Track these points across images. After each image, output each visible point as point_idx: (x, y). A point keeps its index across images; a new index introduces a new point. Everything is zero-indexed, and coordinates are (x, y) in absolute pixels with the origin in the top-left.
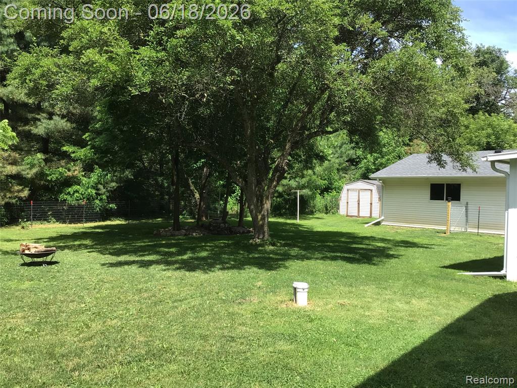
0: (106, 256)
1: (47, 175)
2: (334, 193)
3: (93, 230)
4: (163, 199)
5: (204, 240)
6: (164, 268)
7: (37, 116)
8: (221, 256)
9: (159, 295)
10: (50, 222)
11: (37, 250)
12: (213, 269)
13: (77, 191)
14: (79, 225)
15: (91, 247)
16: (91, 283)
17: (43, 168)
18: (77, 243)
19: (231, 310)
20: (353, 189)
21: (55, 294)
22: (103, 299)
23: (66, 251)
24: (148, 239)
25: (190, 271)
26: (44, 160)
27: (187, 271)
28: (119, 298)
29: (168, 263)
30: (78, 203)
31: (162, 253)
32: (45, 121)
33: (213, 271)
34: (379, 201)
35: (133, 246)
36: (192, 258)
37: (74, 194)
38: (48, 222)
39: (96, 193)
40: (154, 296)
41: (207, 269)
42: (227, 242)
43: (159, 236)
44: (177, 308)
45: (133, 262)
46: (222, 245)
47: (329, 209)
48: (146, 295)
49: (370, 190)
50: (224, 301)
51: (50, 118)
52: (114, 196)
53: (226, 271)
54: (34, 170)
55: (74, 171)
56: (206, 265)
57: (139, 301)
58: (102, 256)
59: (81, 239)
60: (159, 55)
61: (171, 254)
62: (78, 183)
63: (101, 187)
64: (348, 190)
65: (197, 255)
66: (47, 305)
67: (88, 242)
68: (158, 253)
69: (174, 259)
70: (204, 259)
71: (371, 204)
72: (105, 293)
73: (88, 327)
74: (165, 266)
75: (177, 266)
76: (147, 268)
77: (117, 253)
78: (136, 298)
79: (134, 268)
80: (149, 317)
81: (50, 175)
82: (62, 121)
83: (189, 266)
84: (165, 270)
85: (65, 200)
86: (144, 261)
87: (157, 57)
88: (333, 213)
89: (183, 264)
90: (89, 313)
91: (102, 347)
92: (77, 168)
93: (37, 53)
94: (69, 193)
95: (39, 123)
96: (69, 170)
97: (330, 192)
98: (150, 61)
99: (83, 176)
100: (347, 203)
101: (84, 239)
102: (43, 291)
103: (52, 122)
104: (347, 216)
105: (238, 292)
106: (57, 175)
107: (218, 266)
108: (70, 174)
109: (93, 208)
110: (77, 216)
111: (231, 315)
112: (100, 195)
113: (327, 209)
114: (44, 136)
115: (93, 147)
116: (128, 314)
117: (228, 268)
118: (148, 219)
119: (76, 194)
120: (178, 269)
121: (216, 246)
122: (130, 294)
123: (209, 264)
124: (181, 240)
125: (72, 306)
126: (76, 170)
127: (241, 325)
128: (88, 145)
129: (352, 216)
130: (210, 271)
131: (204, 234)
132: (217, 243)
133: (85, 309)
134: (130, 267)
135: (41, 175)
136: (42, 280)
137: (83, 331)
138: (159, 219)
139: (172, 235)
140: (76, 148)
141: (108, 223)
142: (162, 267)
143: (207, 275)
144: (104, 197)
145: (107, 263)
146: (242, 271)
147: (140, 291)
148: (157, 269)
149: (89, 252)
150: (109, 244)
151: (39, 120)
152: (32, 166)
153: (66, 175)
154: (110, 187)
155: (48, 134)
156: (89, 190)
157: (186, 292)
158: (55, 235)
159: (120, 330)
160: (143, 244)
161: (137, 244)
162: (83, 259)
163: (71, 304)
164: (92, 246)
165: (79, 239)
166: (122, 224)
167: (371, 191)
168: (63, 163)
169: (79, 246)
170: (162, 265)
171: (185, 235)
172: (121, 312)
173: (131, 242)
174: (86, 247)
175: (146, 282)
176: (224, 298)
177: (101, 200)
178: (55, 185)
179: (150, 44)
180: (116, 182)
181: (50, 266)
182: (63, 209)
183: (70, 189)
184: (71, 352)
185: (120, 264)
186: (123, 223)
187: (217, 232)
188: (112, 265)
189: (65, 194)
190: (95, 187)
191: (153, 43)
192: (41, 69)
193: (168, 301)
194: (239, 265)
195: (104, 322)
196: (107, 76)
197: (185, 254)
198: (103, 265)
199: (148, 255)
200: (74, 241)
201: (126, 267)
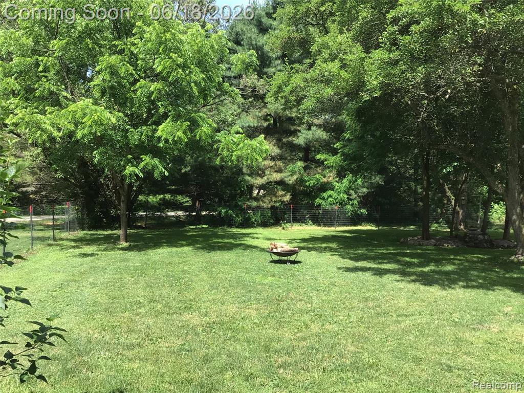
0: (345, 260)
1: (306, 181)
3: (342, 234)
4: (416, 205)
5: (455, 252)
6: (398, 278)
7: (298, 128)
8: (469, 272)
9: (385, 307)
10: (307, 224)
11: (282, 249)
12: (453, 286)
13: (331, 196)
14: (332, 229)
15: (335, 250)
16: (322, 285)
17: (302, 175)
18: (324, 245)
19: (460, 335)
21: (288, 291)
22: (329, 302)
23: (313, 252)
24: (393, 247)
25: (425, 285)
26: (303, 168)
27: (422, 284)
28: (344, 304)
29: (404, 274)
30: (332, 208)
31: (402, 263)
32: (304, 131)
33: (453, 288)
35: (375, 253)
36: (433, 271)
37: (328, 199)
38: (306, 224)
39: (347, 198)
40: (379, 306)
41: (447, 285)
42: (481, 256)
43: (405, 244)
44: (400, 323)
45: (369, 269)
46: (475, 259)
48: (371, 304)
50: (456, 324)
51: (309, 129)
52: (365, 201)
53: (469, 290)
54: (295, 177)
55: (329, 177)
56: (447, 280)
57: (362, 310)
58: (342, 260)
59: (329, 242)
60: (391, 56)
61: (410, 265)
62: (333, 189)
63: (352, 192)
65: (441, 268)
66: (280, 300)
67: (334, 245)
68: (398, 262)
69: (412, 270)
70: (447, 273)
72: (333, 296)
73: (307, 326)
74: (400, 277)
75: (413, 278)
76: (381, 277)
77: (356, 259)
78: (361, 306)
79: (368, 275)
80: (368, 328)
81: (309, 181)
82: (319, 131)
83: (427, 280)
84: (398, 281)
85: (320, 205)
86: (380, 269)
87: (390, 58)
89: (420, 277)
90: (313, 314)
91: (312, 349)
92: (332, 175)
93: (288, 71)
94: (323, 198)
95: (300, 134)
96: (325, 177)
98: (382, 64)
99: (337, 181)
101: (331, 242)
102: (279, 287)
103: (310, 132)
105: (477, 315)
106: (314, 181)
107: (461, 283)
108: (325, 180)
109: (345, 213)
110: (330, 220)
111: (458, 341)
112: (351, 200)
114: (304, 145)
115: (343, 154)
116: (348, 321)
117: (473, 287)
118: (400, 225)
119: (330, 199)
120: (413, 281)
121: (467, 261)
122: (356, 301)
123: (451, 280)
124: (430, 250)
125: (300, 305)
126: (330, 177)
127: (466, 354)
128: (339, 153)
130: (450, 287)
131: (458, 246)
132: (469, 257)
133: (310, 309)
134: (364, 273)
135: (301, 181)
136: (282, 277)
137: (301, 331)
138: (411, 227)
139: (420, 245)
140: (327, 156)
141: (359, 228)
142: (397, 277)
143: (444, 292)
144: (355, 202)
145: (343, 268)
146: (490, 292)
147: (367, 299)
148: (390, 279)
149: (332, 255)
150: (353, 248)
151: (300, 131)
152: (293, 173)
153: (322, 181)
154: (361, 193)
155: (306, 144)
156: (341, 195)
157: (416, 307)
158: (307, 237)
159: (335, 335)
160: (385, 251)
161: (379, 251)
162: (323, 262)
163: (299, 303)
164: (337, 249)
165: (327, 241)
166: (371, 230)
168: (319, 169)
169: (325, 248)
170: (397, 276)
171: (435, 245)
172: (342, 318)
173: (374, 249)
174: (331, 249)
175: (374, 291)
176: (457, 320)
177: (353, 204)
178: (313, 190)
179: (383, 45)
180: (368, 188)
181: (293, 265)
182: (319, 213)
183: (324, 194)
184: (283, 349)
185: (356, 269)
186: (373, 228)
187: (474, 244)
188: (348, 270)
189: (320, 198)
190: (346, 192)
191: (386, 44)
192: (291, 85)
193: (392, 314)
194: (488, 285)
195: (323, 325)
196: (340, 84)
197: (428, 265)
198: (339, 268)
199: (386, 263)
200: (321, 244)
201: (360, 273)
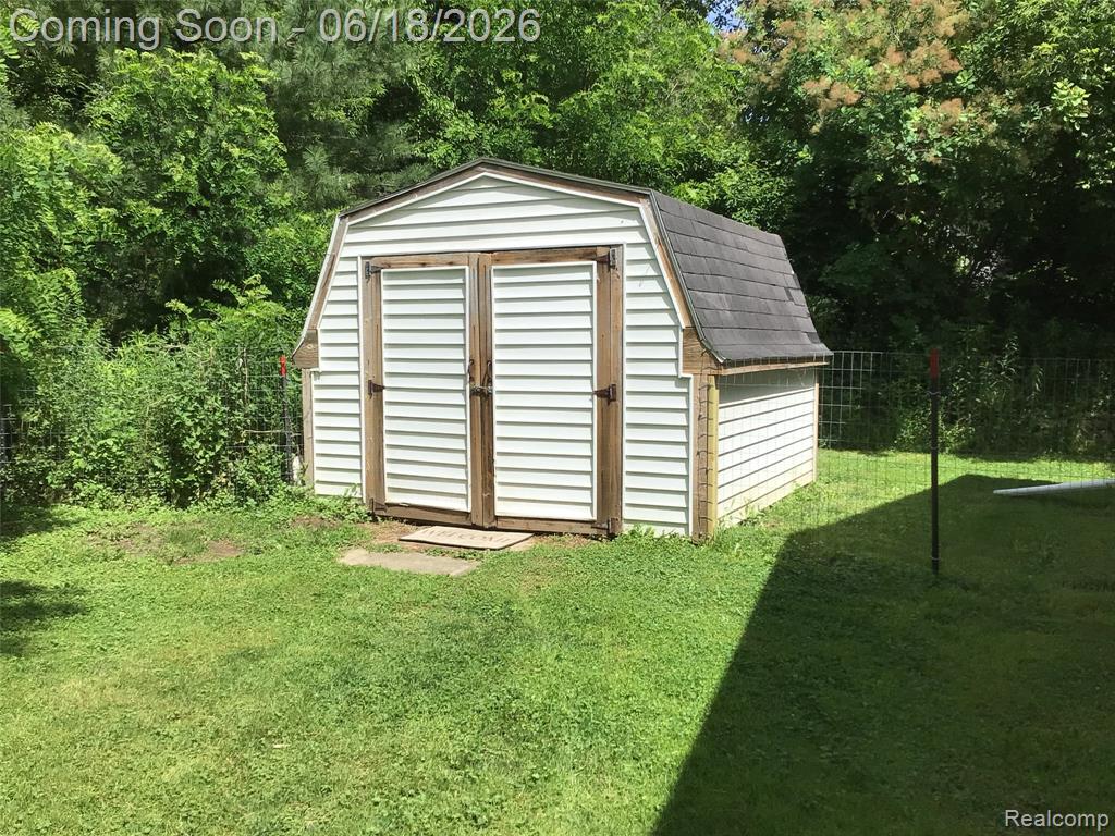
2: (256, 305)
20: (423, 259)
34: (689, 360)
47: (203, 456)
49: (587, 252)
64: (373, 270)
71: (608, 396)
88: (243, 491)
97: (228, 300)
100: (375, 389)
104: (379, 511)
113: (179, 459)
129: (421, 518)
167: (605, 260)
